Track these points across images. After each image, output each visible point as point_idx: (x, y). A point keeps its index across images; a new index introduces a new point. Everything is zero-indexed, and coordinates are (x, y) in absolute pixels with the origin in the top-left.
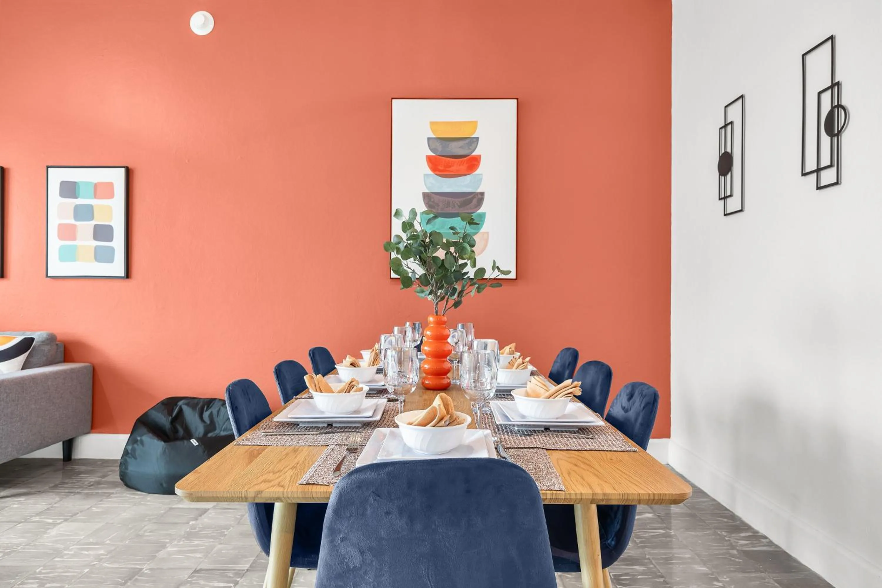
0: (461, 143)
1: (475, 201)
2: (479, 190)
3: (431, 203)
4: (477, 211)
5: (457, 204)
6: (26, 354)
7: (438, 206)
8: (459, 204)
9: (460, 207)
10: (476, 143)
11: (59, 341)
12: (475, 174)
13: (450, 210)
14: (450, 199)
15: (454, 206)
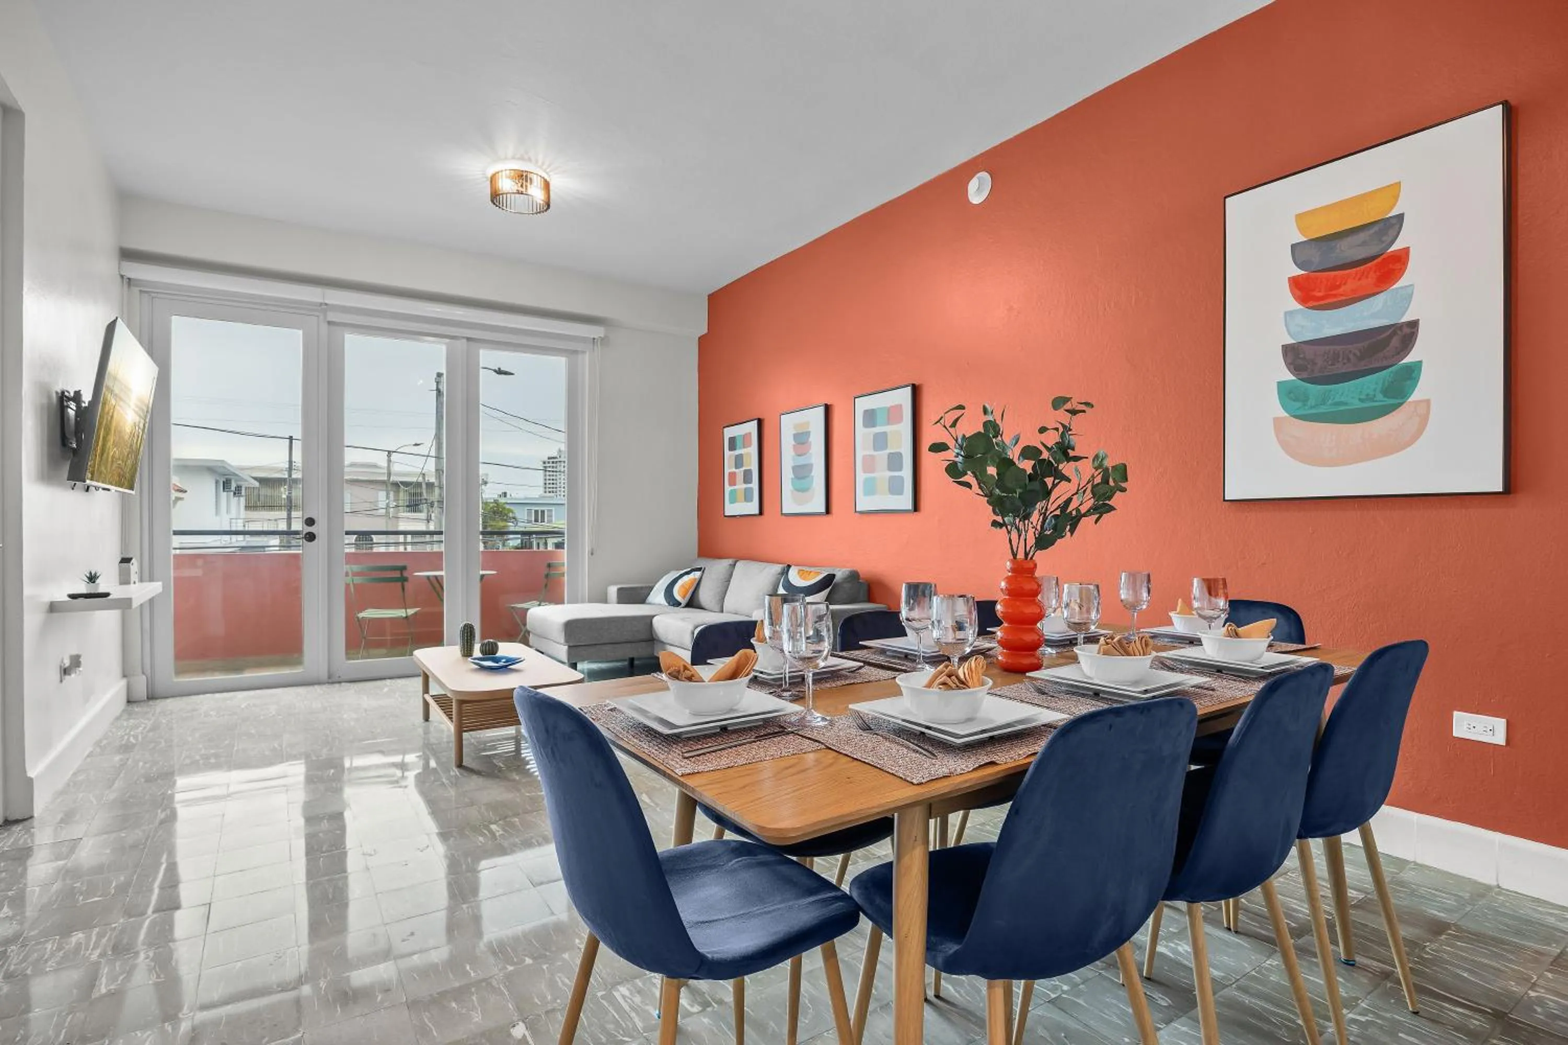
0: (1362, 236)
1: (1395, 342)
2: (1405, 319)
3: (1300, 362)
4: (1400, 361)
5: (1355, 354)
6: (829, 589)
7: (1315, 364)
8: (1358, 354)
9: (1361, 359)
10: (1398, 226)
11: (863, 579)
12: (1397, 288)
13: (1340, 368)
14: (1338, 348)
15: (1349, 360)
